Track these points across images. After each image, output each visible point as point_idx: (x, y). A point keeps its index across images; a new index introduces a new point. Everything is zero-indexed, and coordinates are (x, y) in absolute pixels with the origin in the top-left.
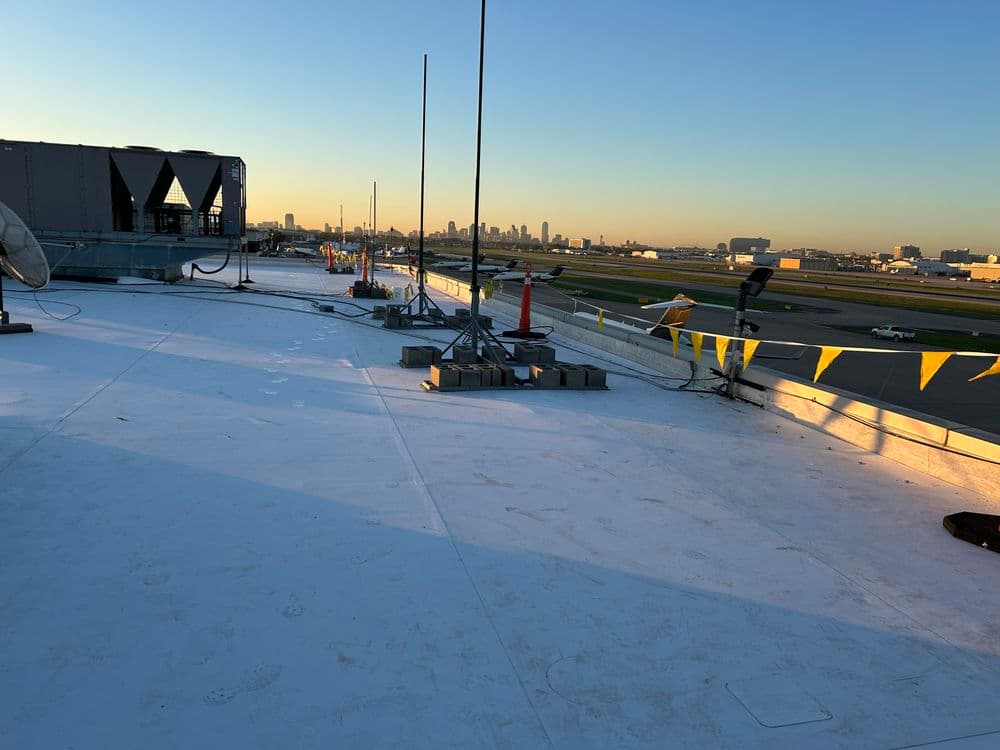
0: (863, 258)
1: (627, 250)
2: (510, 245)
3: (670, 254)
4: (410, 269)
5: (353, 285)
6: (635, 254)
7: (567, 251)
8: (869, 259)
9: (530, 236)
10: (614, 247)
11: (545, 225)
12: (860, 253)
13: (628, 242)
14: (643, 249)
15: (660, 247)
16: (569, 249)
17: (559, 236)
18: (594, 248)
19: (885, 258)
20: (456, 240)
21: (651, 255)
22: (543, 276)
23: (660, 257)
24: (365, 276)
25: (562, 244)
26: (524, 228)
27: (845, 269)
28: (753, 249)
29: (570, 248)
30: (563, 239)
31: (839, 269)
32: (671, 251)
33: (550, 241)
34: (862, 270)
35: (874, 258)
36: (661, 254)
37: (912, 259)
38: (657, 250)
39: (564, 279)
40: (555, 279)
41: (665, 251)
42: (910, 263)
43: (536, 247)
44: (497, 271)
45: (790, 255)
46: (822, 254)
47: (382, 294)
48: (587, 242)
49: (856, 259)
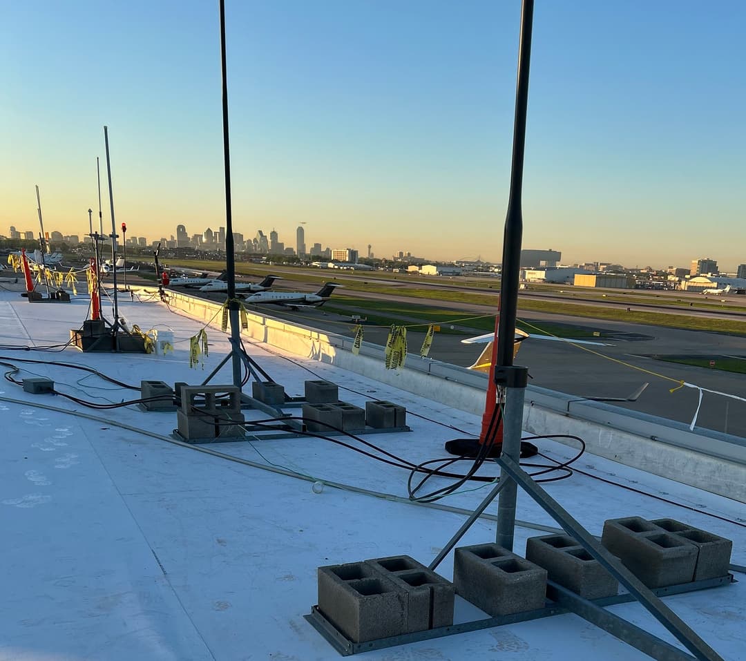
0: (659, 273)
1: (402, 264)
2: (260, 256)
3: (451, 270)
4: (162, 293)
5: (80, 327)
6: (411, 269)
7: (331, 265)
8: (666, 275)
9: (282, 244)
10: (386, 261)
11: (300, 231)
12: (656, 268)
13: (401, 254)
14: (421, 263)
15: (439, 261)
16: (332, 261)
17: (318, 246)
18: (362, 261)
19: (682, 273)
20: (190, 250)
21: (430, 270)
22: (309, 297)
23: (440, 273)
24: (97, 310)
25: (323, 255)
26: (274, 234)
27: (643, 287)
28: (543, 263)
29: (335, 261)
30: (323, 249)
31: (637, 287)
32: (452, 265)
33: (308, 251)
34: (660, 288)
35: (671, 274)
36: (440, 269)
37: (709, 275)
38: (436, 264)
39: (337, 301)
40: (324, 301)
41: (445, 265)
42: (709, 278)
43: (292, 259)
44: (249, 290)
45: (583, 271)
46: (616, 269)
47: (135, 344)
48: (353, 254)
49: (653, 275)
